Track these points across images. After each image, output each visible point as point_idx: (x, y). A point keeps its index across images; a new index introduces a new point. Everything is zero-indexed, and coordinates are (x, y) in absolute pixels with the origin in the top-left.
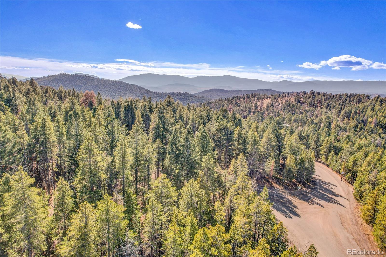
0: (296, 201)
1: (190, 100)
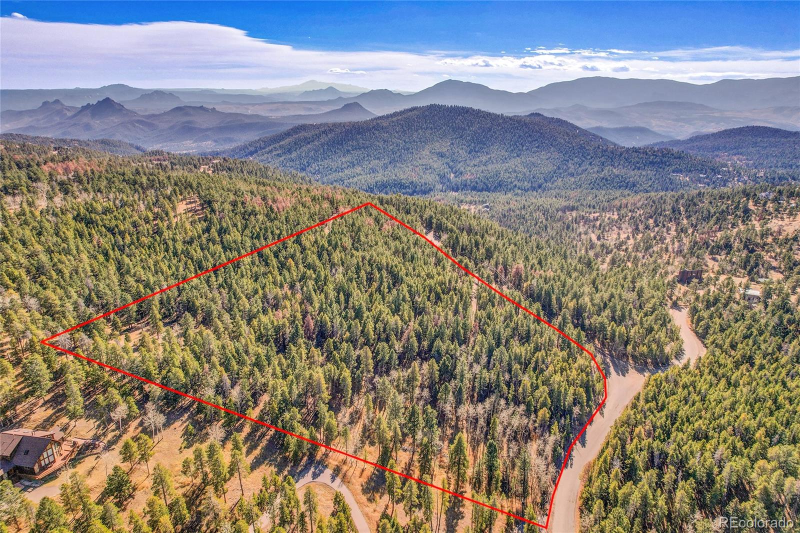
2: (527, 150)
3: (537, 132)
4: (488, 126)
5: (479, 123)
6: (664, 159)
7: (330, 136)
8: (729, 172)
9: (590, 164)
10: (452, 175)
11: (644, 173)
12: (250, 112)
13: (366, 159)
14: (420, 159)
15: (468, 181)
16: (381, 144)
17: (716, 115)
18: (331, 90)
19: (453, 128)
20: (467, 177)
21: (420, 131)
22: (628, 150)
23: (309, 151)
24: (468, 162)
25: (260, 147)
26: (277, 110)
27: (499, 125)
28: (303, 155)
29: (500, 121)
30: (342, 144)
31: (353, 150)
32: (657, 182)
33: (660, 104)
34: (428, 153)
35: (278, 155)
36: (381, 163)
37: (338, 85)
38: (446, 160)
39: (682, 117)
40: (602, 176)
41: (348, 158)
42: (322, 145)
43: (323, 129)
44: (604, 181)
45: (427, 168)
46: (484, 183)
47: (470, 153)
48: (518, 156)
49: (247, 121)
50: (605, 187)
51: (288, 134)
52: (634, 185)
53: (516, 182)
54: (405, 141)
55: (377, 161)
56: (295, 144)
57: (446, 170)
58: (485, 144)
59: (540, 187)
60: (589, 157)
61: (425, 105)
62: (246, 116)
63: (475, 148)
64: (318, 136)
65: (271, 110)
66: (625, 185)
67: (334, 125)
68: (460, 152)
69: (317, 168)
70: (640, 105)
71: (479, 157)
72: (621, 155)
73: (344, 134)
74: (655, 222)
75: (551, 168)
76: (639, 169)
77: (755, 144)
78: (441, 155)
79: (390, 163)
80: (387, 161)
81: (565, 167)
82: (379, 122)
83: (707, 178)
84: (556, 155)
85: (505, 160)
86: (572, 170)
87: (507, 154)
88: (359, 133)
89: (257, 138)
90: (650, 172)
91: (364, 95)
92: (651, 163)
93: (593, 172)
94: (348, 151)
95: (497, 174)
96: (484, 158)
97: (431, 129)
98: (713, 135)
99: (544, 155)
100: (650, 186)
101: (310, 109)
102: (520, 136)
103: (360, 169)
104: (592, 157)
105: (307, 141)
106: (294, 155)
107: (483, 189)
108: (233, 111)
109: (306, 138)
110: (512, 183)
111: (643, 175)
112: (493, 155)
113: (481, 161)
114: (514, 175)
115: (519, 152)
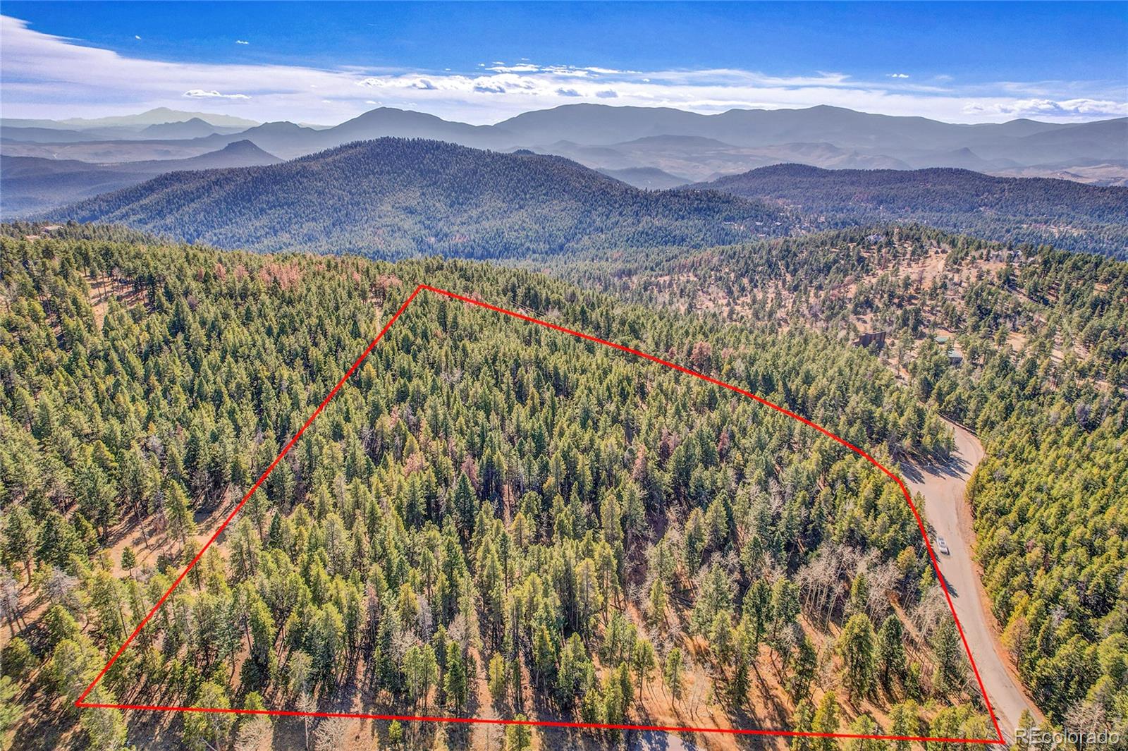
0: (924, 473)
1: (724, 214)
2: (531, 198)
3: (541, 173)
4: (472, 166)
5: (457, 163)
6: (711, 204)
7: (227, 188)
8: (787, 218)
9: (620, 214)
10: (433, 239)
11: (691, 223)
12: (55, 157)
13: (294, 221)
14: (380, 217)
15: (460, 245)
16: (314, 198)
17: (732, 152)
18: (196, 122)
19: (421, 171)
20: (457, 240)
21: (371, 177)
22: (664, 194)
23: (196, 212)
24: (452, 219)
25: (102, 211)
26: (107, 153)
27: (487, 165)
28: (186, 218)
29: (488, 160)
30: (250, 200)
31: (270, 209)
32: (709, 233)
33: (667, 139)
34: (390, 209)
35: (140, 221)
36: (320, 227)
37: (204, 115)
38: (418, 218)
39: (693, 155)
40: (640, 229)
41: (264, 220)
42: (218, 203)
43: (213, 178)
44: (644, 236)
45: (393, 230)
46: (483, 247)
47: (451, 206)
48: (521, 207)
49: (58, 170)
50: (647, 245)
51: (149, 188)
52: (683, 240)
53: (528, 244)
54: (350, 192)
55: (312, 224)
56: (168, 202)
57: (423, 232)
58: (471, 193)
59: (561, 248)
60: (617, 206)
61: (373, 138)
62: (54, 162)
63: (457, 198)
64: (208, 189)
65: (96, 154)
66: (672, 240)
67: (232, 171)
68: (437, 205)
69: (215, 239)
70: (641, 140)
71: (465, 211)
73: (250, 185)
74: (751, 281)
75: (569, 222)
76: (683, 218)
77: (795, 186)
78: (410, 211)
79: (334, 225)
80: (328, 223)
81: (588, 220)
82: (305, 164)
83: (765, 225)
84: (573, 204)
85: (504, 214)
86: (598, 223)
87: (504, 205)
88: (276, 182)
89: (92, 197)
90: (696, 222)
91: (253, 130)
92: (696, 209)
93: (627, 225)
94: (262, 210)
95: (499, 234)
96: (474, 213)
97: (388, 173)
98: (745, 175)
99: (557, 205)
100: (703, 239)
101: (168, 152)
102: (519, 181)
103: (288, 236)
104: (621, 206)
105: (189, 197)
106: (169, 220)
107: (482, 255)
108: (24, 154)
109: (186, 193)
110: (522, 245)
111: (690, 226)
112: (485, 208)
113: (471, 217)
114: (523, 234)
115: (522, 203)
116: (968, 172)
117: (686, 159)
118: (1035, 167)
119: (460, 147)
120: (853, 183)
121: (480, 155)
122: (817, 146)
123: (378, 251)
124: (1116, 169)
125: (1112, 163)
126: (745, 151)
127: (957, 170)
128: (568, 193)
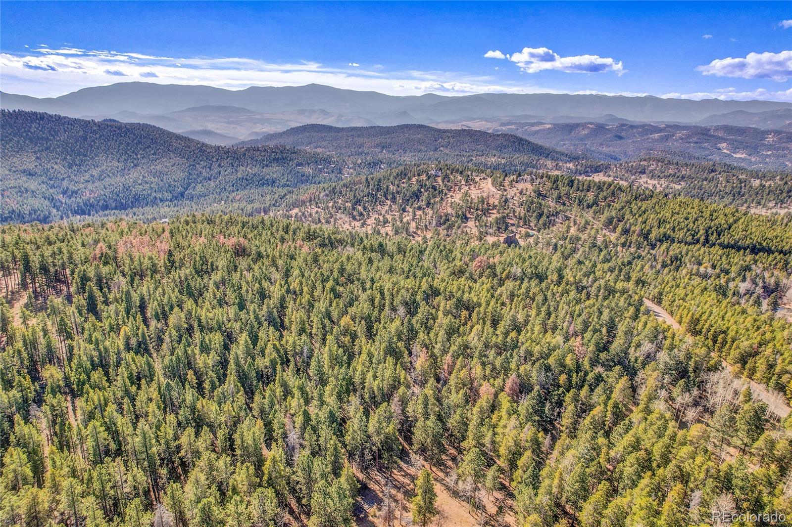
1: (295, 161)
2: (143, 158)
3: (145, 137)
4: (81, 133)
5: (65, 131)
9: (220, 166)
10: (62, 197)
15: (92, 200)
17: (259, 117)
19: (30, 138)
20: (87, 196)
24: (75, 178)
27: (95, 132)
29: (94, 128)
32: (290, 176)
38: (40, 179)
39: (230, 120)
40: (240, 176)
44: (244, 181)
45: (20, 190)
47: (70, 167)
48: (136, 165)
50: (249, 187)
53: (154, 194)
57: (50, 191)
58: (85, 156)
60: (215, 160)
63: (74, 161)
66: (265, 182)
68: (55, 167)
70: (188, 110)
71: (85, 171)
72: (245, 154)
75: (181, 175)
76: (267, 166)
77: (323, 139)
78: (30, 174)
81: (196, 171)
83: (324, 167)
84: (178, 160)
85: (123, 172)
86: (204, 174)
87: (120, 164)
90: (278, 168)
93: (228, 175)
96: (95, 172)
98: (284, 133)
99: (167, 162)
100: (287, 180)
102: (128, 144)
104: (218, 160)
110: (149, 195)
111: (273, 171)
112: (104, 167)
113: (92, 176)
114: (147, 186)
115: (135, 162)
116: (426, 127)
117: (226, 123)
118: (445, 122)
119: (65, 118)
120: (359, 136)
121: (86, 125)
122: (315, 111)
123: (13, 211)
124: (484, 123)
125: (482, 119)
126: (267, 116)
127: (419, 125)
128: (173, 152)
